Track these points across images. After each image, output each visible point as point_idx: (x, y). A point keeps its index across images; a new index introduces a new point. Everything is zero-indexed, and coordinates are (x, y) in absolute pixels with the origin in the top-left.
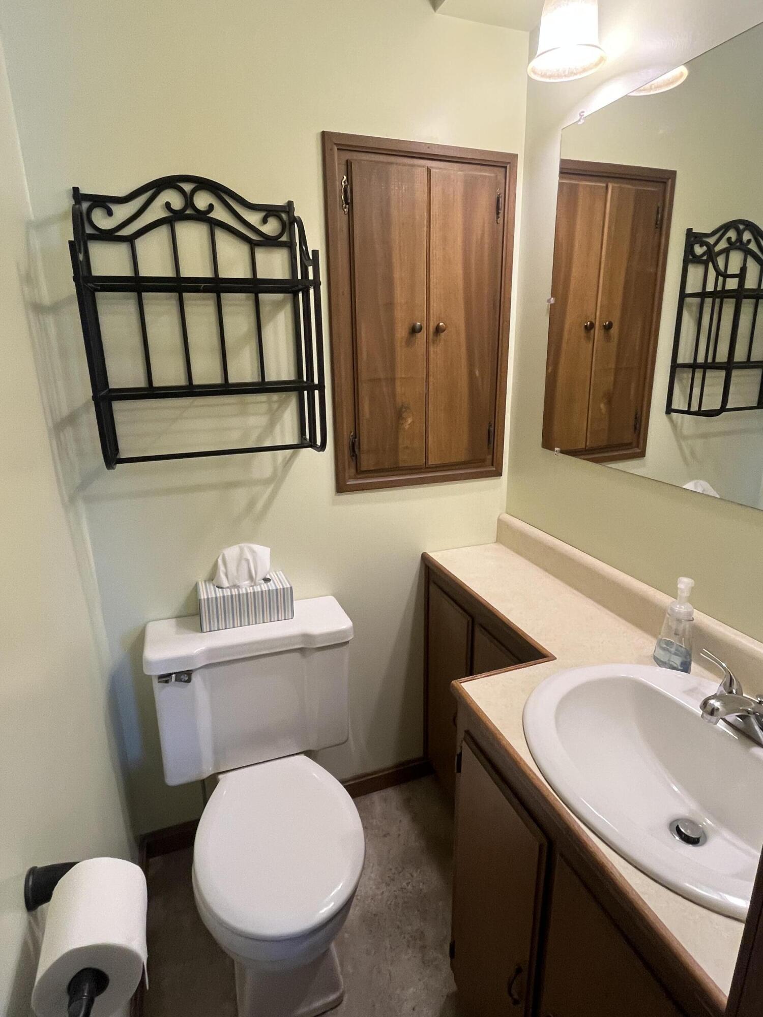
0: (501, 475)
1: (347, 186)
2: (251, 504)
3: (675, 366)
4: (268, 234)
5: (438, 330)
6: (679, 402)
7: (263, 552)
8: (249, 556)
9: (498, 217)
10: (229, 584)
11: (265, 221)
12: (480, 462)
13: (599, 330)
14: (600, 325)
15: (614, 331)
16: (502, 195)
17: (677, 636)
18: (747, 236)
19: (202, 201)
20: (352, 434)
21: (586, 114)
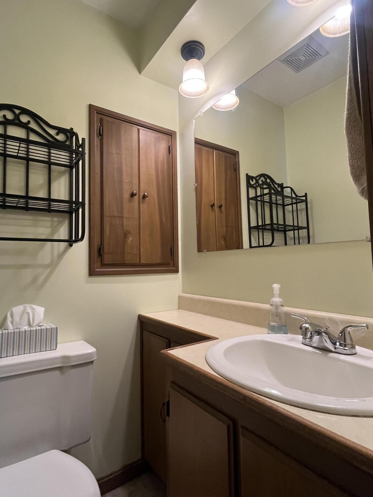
0: (178, 272)
1: (100, 127)
2: (35, 279)
3: (250, 228)
4: (59, 140)
5: (144, 197)
6: (254, 244)
7: (40, 311)
8: (29, 310)
9: (170, 154)
10: (13, 327)
11: (57, 134)
12: (168, 264)
13: (217, 208)
14: (217, 206)
15: (223, 208)
16: (171, 145)
17: (278, 317)
18: (268, 181)
19: (24, 119)
20: (99, 243)
21: (203, 112)
